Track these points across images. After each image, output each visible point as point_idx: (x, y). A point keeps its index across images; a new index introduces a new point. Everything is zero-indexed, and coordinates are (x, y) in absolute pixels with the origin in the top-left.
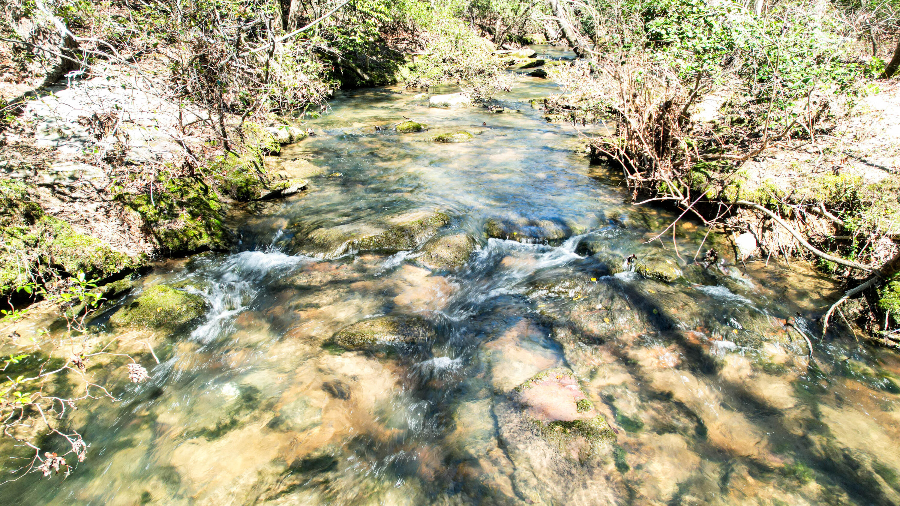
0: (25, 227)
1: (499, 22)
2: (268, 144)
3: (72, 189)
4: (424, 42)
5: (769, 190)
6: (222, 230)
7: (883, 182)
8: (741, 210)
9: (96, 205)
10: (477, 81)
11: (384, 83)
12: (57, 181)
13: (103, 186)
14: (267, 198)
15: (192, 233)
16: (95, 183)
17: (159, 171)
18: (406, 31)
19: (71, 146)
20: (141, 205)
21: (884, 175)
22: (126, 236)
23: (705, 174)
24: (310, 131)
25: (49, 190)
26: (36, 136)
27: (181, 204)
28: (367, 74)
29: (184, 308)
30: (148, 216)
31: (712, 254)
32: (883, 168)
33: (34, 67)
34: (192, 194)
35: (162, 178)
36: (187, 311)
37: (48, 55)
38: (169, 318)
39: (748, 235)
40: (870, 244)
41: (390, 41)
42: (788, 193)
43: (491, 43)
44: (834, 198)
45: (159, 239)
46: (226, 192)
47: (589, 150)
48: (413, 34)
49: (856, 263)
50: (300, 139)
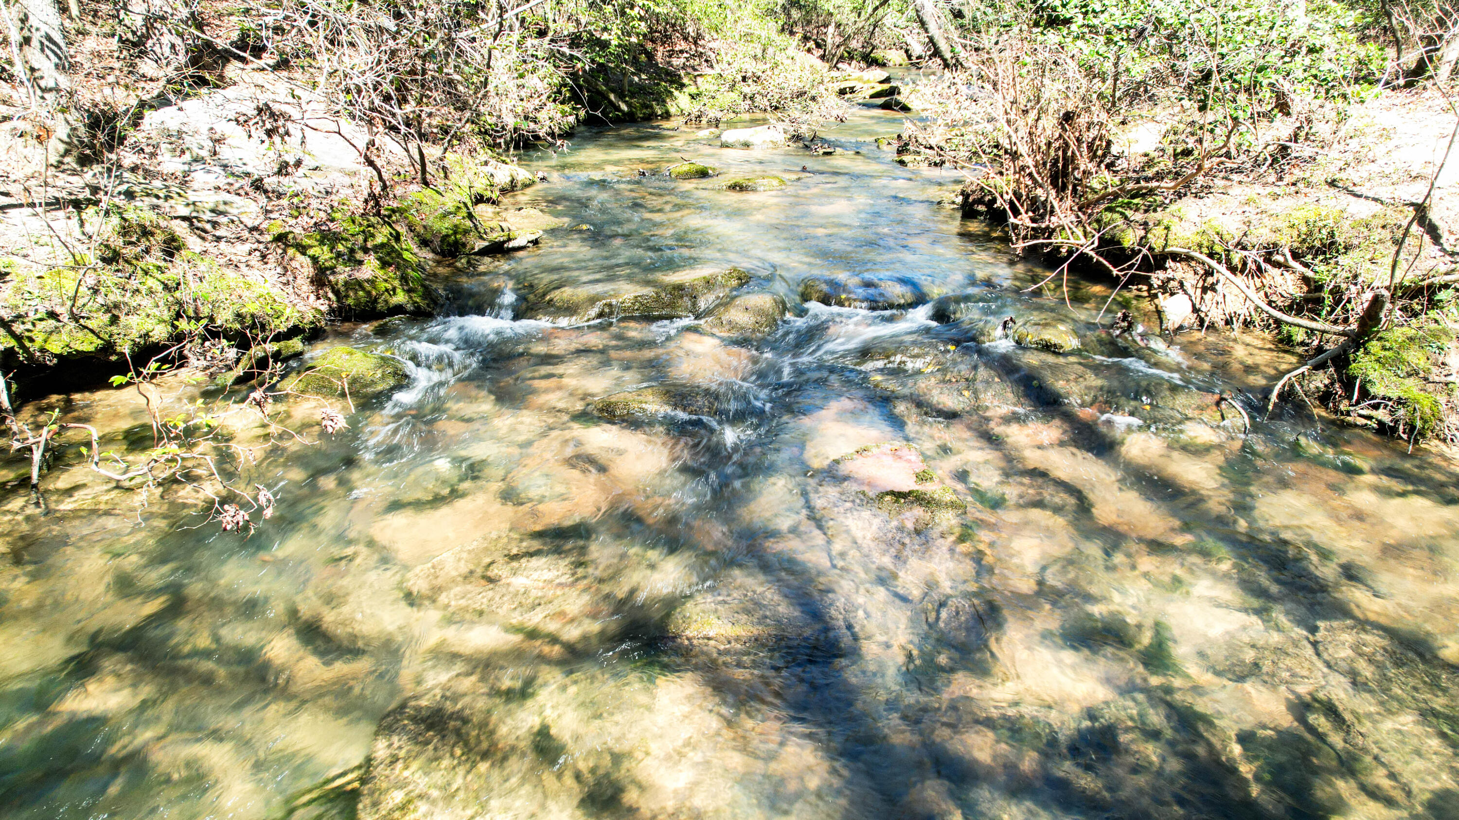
0: (162, 264)
1: (831, 29)
2: (480, 186)
3: (215, 224)
4: (713, 56)
5: (1212, 233)
6: (423, 286)
7: (1374, 216)
8: (1172, 264)
9: (247, 247)
10: (795, 110)
11: (651, 117)
12: (194, 214)
13: (256, 223)
14: (484, 252)
15: (383, 286)
16: (244, 219)
17: (332, 207)
18: (686, 39)
19: (209, 172)
20: (311, 247)
21: (1377, 208)
22: (290, 289)
23: (1122, 214)
24: (540, 175)
25: (185, 224)
26: (160, 158)
27: (366, 250)
28: (626, 102)
29: (379, 374)
30: (321, 260)
31: (1125, 318)
32: (1375, 200)
33: (147, 67)
34: (380, 239)
35: (338, 216)
36: (383, 378)
37: (167, 51)
38: (358, 385)
39: (1180, 297)
40: (1349, 301)
41: (660, 54)
42: (1238, 235)
43: (819, 61)
44: (1304, 241)
45: (336, 293)
46: (424, 243)
47: (960, 199)
48: (696, 43)
49: (1327, 326)
50: (526, 186)
